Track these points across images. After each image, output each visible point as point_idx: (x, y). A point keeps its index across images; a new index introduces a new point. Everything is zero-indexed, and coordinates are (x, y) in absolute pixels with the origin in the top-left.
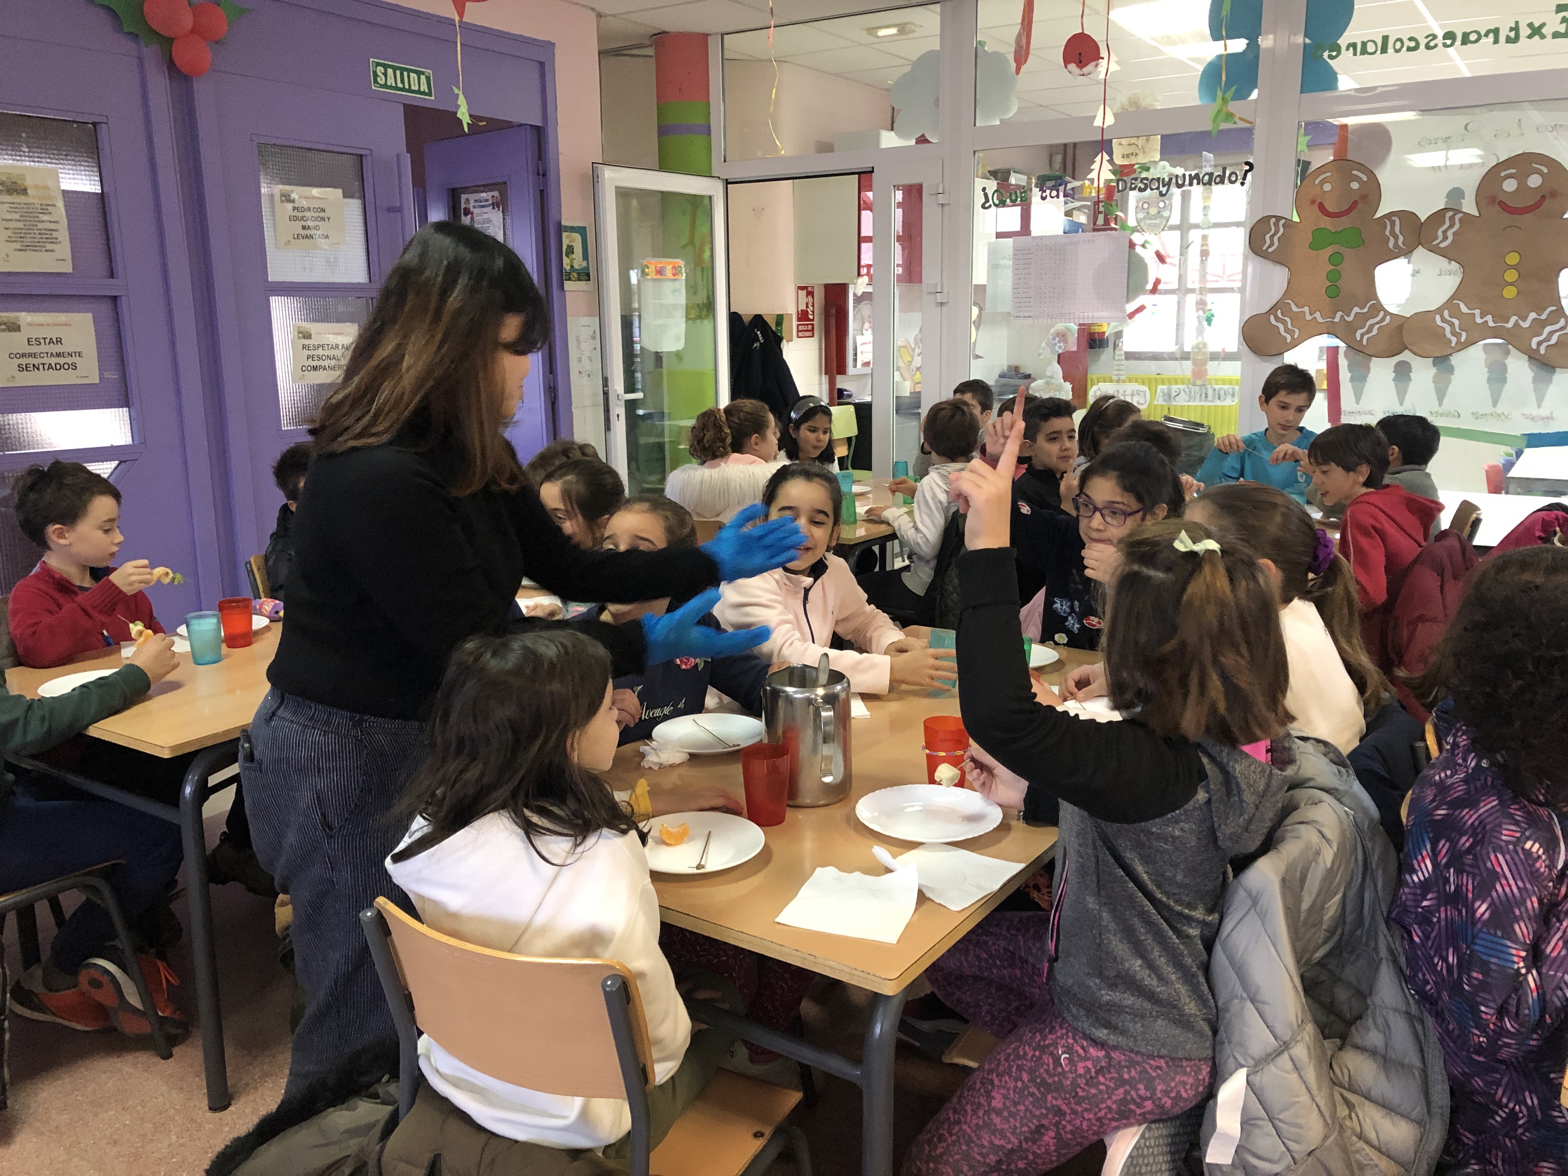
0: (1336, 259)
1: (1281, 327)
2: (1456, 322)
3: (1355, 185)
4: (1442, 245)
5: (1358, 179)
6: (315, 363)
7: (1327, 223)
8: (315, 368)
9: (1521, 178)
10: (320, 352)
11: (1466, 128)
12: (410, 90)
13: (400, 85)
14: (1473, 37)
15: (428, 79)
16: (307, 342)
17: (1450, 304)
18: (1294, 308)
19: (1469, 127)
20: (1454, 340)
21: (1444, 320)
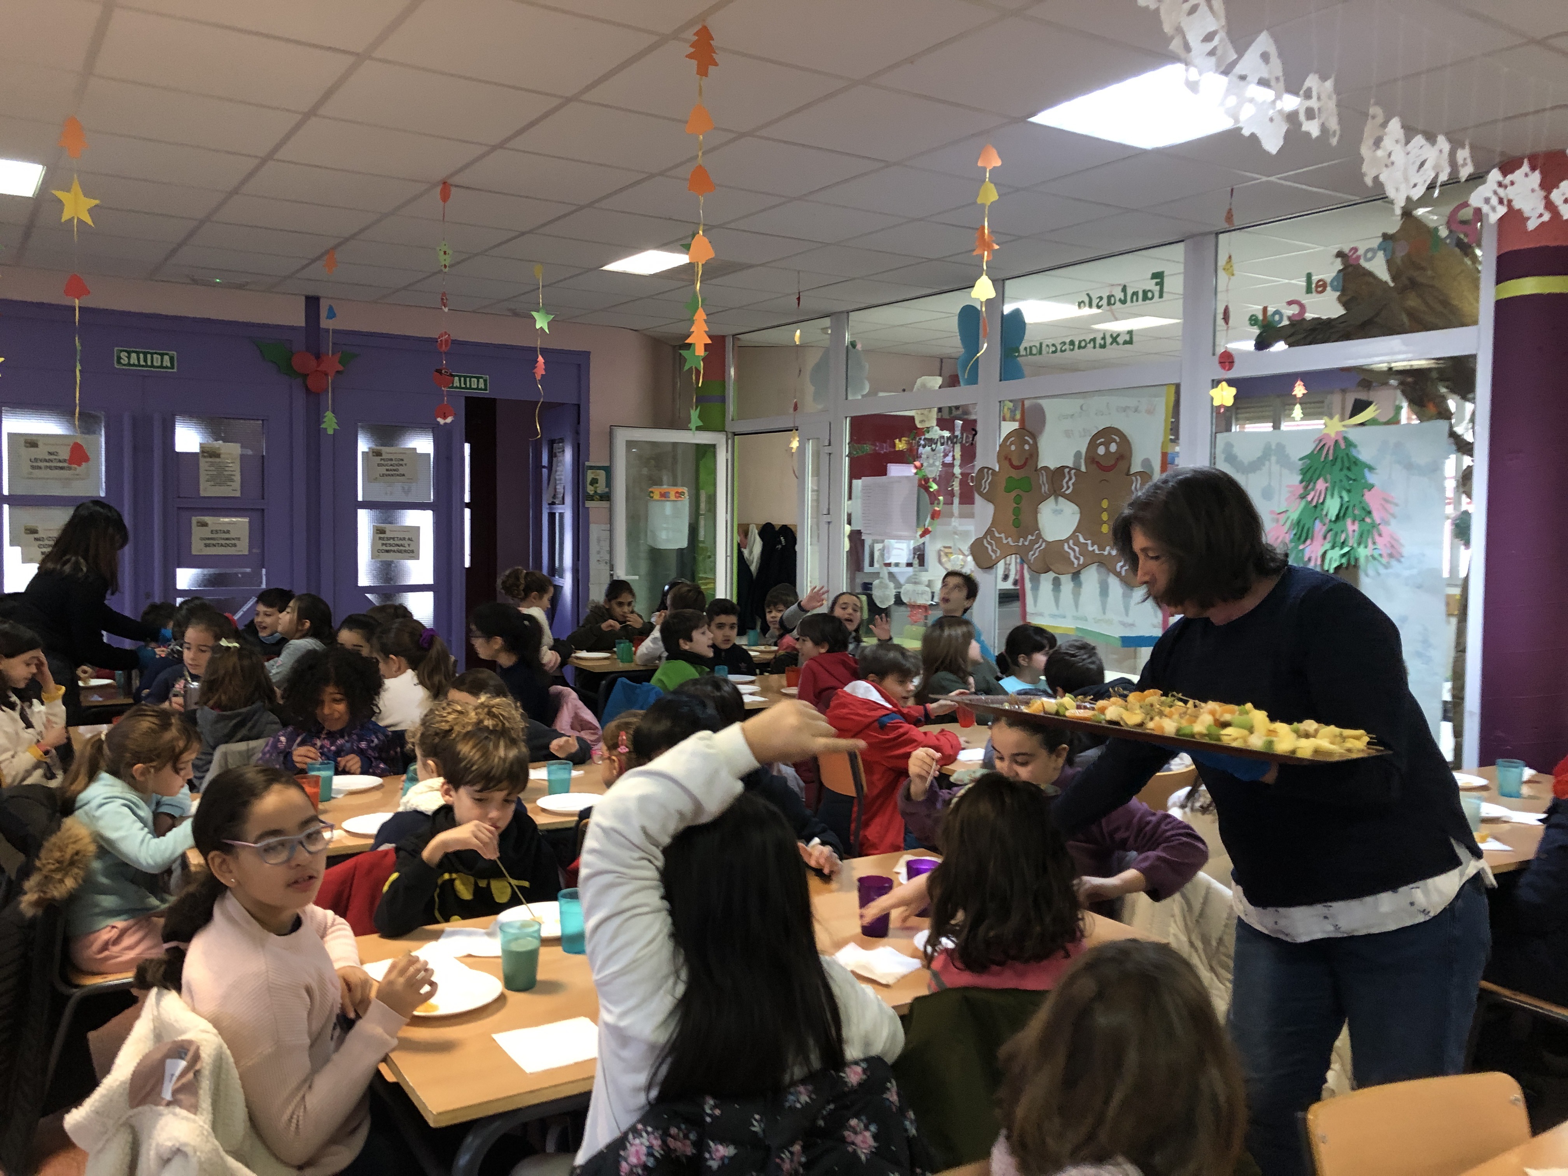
0: (1018, 499)
1: (989, 547)
2: (1077, 549)
3: (1027, 447)
4: (1067, 492)
5: (1027, 442)
6: (388, 548)
7: (1014, 473)
8: (387, 551)
9: (1107, 445)
10: (391, 542)
11: (1081, 407)
12: (470, 388)
13: (463, 386)
14: (1083, 344)
15: (485, 381)
16: (382, 536)
17: (1073, 536)
18: (997, 535)
19: (1084, 408)
20: (1076, 562)
21: (1070, 547)
